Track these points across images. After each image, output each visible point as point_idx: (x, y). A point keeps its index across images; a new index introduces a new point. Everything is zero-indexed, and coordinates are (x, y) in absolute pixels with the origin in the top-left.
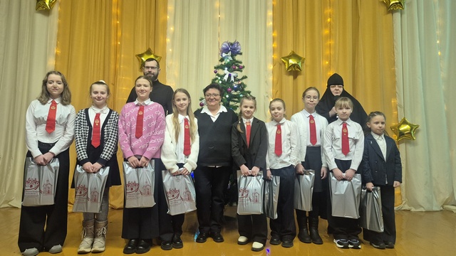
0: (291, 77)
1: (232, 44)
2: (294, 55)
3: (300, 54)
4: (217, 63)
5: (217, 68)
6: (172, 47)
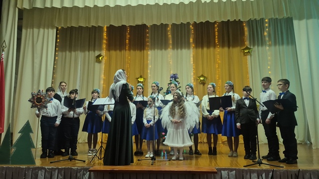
0: (202, 85)
2: (202, 76)
3: (206, 76)
6: (151, 74)
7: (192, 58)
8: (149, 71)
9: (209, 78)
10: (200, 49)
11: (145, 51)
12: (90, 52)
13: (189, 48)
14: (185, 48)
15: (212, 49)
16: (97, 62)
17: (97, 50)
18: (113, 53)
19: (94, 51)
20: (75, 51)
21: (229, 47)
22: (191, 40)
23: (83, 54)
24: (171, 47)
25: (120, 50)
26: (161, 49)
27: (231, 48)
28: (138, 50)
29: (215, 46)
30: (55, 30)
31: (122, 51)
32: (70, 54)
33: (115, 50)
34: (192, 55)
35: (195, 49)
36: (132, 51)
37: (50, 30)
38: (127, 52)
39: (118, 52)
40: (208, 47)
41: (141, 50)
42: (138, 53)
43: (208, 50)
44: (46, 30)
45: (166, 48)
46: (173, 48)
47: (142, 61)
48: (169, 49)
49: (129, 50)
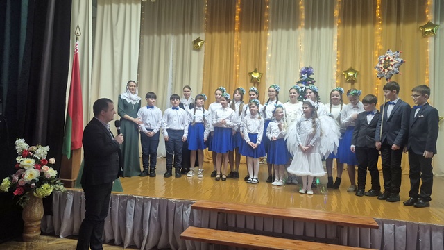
0: (350, 84)
1: (308, 68)
2: (351, 70)
3: (357, 69)
4: (299, 80)
5: (298, 83)
6: (270, 67)
7: (335, 43)
8: (267, 62)
9: (362, 73)
10: (351, 27)
11: (263, 33)
12: (186, 35)
13: (332, 26)
14: (325, 27)
15: (369, 27)
16: (194, 49)
17: (195, 32)
18: (217, 36)
19: (191, 34)
20: (165, 34)
21: (398, 23)
22: (336, 13)
23: (175, 37)
24: (303, 24)
25: (227, 32)
26: (288, 29)
27: (401, 25)
28: (252, 31)
29: (374, 22)
30: (140, 5)
31: (230, 34)
32: (158, 38)
33: (220, 31)
34: (336, 37)
35: (341, 28)
36: (243, 33)
37: (134, 6)
38: (237, 34)
39: (224, 34)
40: (364, 23)
41: (256, 31)
42: (252, 34)
43: (363, 29)
44: (128, 6)
45: (295, 27)
46: (306, 27)
47: (258, 47)
48: (300, 28)
49: (240, 31)
